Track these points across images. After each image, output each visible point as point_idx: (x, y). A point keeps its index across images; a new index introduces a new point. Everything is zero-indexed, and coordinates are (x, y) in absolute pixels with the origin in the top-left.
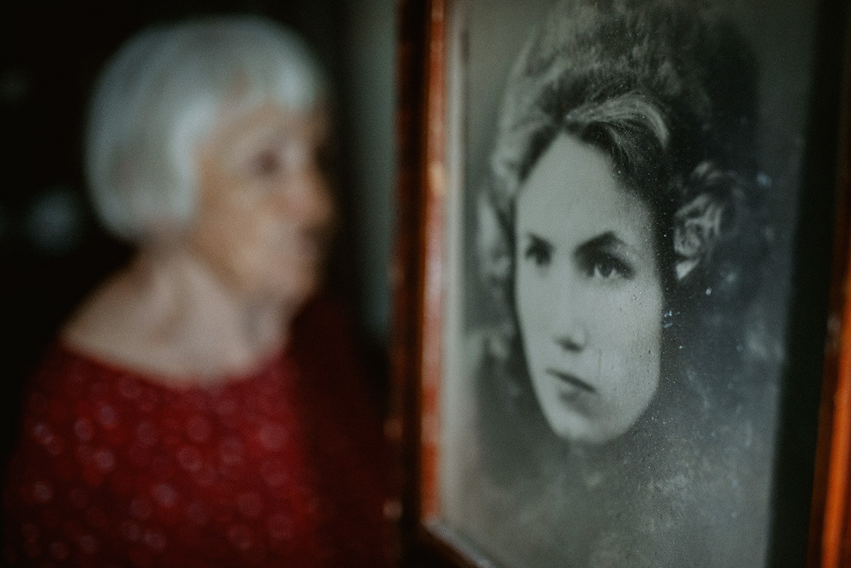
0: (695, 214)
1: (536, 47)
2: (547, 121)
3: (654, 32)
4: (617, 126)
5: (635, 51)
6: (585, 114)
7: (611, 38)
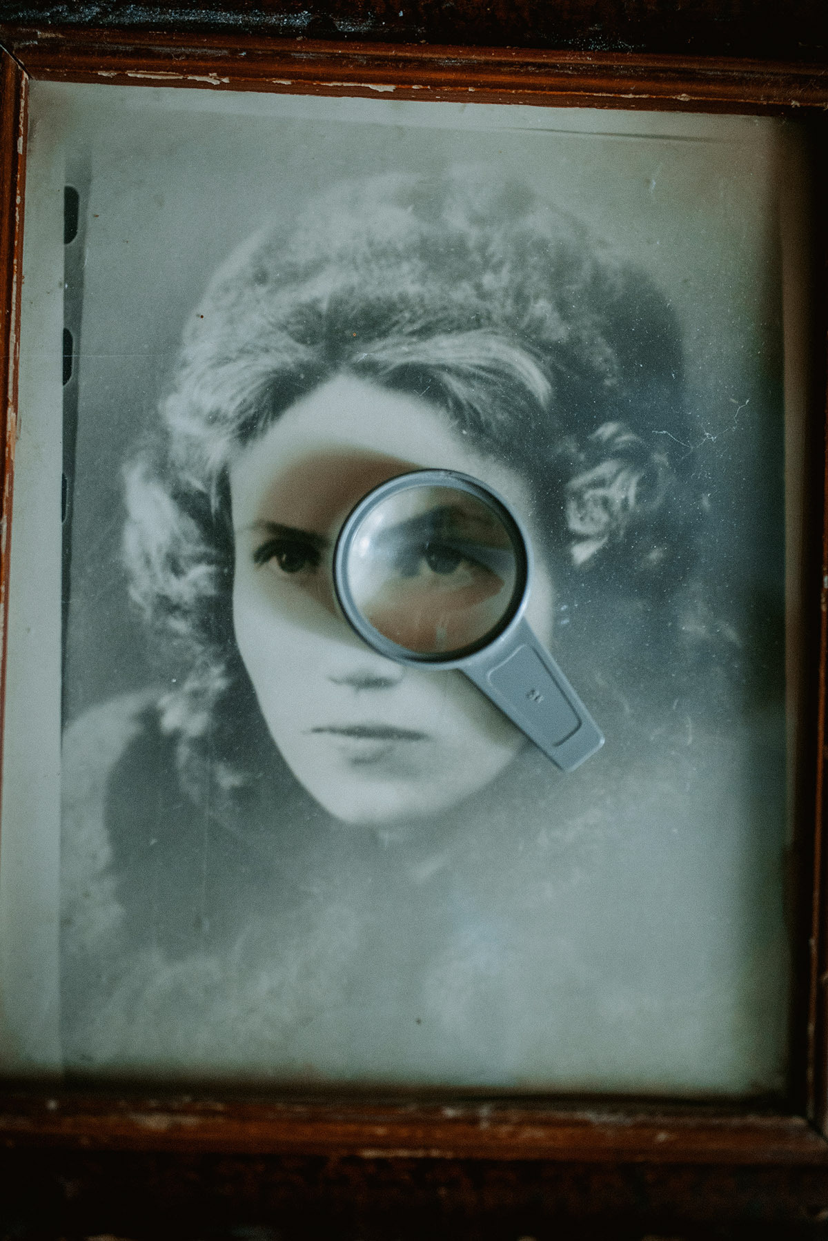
1: (276, 245)
2: (305, 354)
3: (520, 261)
4: (457, 372)
5: (488, 280)
6: (392, 352)
7: (440, 256)
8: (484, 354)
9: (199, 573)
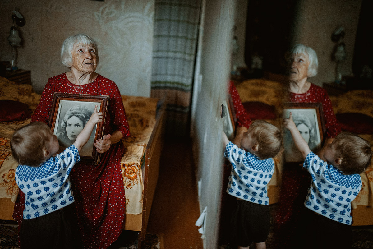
0: (87, 122)
1: (71, 109)
2: (72, 115)
3: (84, 110)
4: (80, 116)
5: (82, 111)
6: (77, 115)
7: (80, 110)
8: (82, 115)
9: (65, 126)
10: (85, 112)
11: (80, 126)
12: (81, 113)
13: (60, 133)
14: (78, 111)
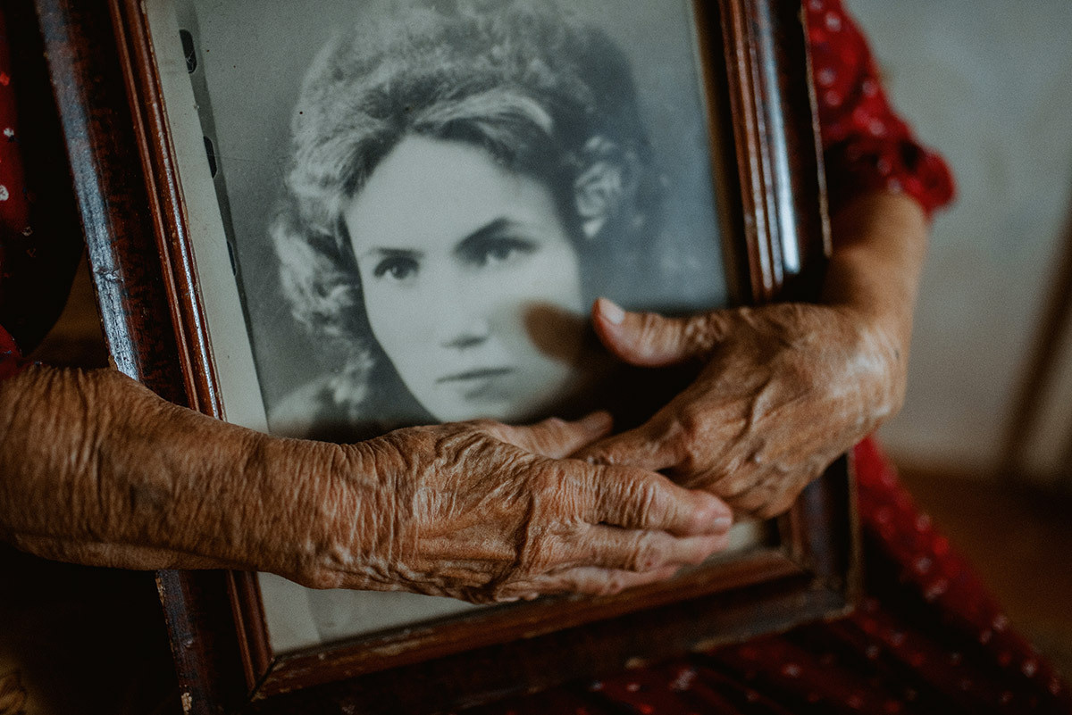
0: (595, 179)
1: (344, 49)
2: (380, 125)
3: (516, 35)
4: (487, 120)
5: (496, 51)
6: (440, 113)
7: (461, 39)
8: (503, 104)
9: (339, 292)
10: (536, 64)
11: (525, 246)
12: (491, 83)
13: (311, 389)
14: (441, 62)
